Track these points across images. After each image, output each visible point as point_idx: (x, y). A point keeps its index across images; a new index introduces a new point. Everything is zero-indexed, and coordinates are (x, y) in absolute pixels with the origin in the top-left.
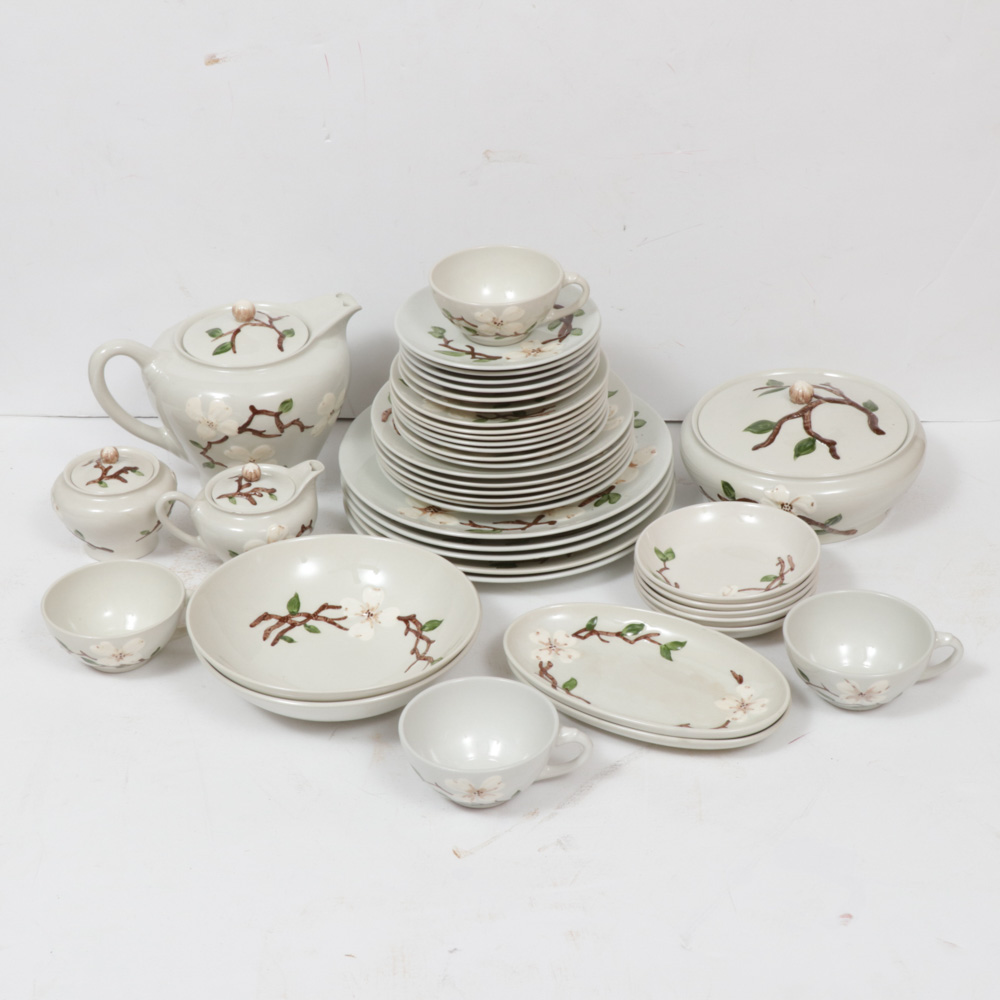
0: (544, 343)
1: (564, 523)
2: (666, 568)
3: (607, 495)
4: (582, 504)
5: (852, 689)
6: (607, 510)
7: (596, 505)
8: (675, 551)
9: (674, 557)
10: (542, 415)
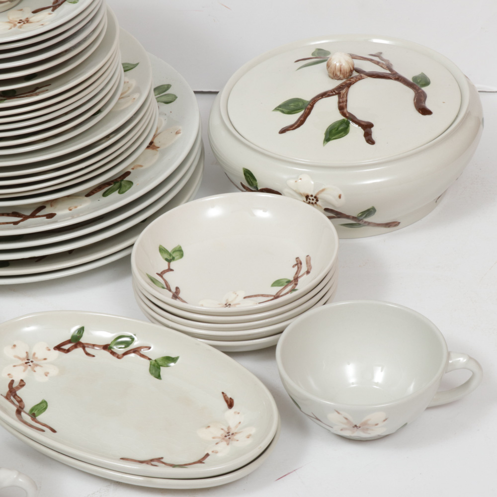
0: (35, 12)
1: (65, 216)
2: (170, 270)
3: (120, 183)
4: (90, 193)
5: (345, 421)
6: (116, 200)
7: (105, 195)
8: (183, 249)
9: (182, 255)
10: (31, 96)
